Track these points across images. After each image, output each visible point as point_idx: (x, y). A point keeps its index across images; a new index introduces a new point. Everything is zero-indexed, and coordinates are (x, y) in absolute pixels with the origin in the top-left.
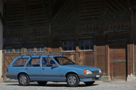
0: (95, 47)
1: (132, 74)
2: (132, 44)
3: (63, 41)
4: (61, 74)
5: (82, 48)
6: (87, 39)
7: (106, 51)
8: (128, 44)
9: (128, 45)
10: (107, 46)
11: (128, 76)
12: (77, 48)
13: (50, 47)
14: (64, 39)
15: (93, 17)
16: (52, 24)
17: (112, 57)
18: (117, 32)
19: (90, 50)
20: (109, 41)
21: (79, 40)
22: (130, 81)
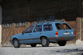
1: (79, 39)
3: (37, 17)
6: (52, 15)
11: (77, 40)
13: (29, 22)
16: (30, 6)
18: (70, 9)
20: (64, 16)
21: (47, 16)
22: (78, 44)
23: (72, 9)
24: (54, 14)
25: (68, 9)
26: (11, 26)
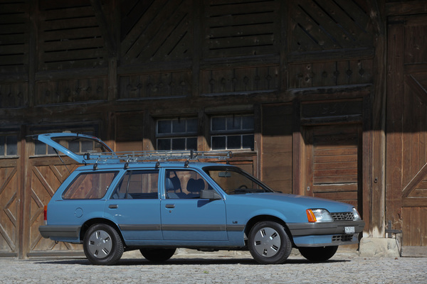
0: (260, 139)
1: (376, 230)
2: (379, 129)
3: (155, 118)
4: (230, 223)
5: (217, 144)
6: (234, 114)
7: (294, 152)
8: (366, 130)
9: (366, 136)
10: (299, 138)
11: (365, 235)
12: (202, 142)
14: (158, 112)
15: (256, 40)
16: (119, 64)
17: (314, 171)
18: (330, 91)
19: (242, 150)
20: (302, 119)
21: (209, 115)
22: (371, 251)
23: (342, 91)
24: (250, 107)
25: (322, 91)
26: (6, 156)
